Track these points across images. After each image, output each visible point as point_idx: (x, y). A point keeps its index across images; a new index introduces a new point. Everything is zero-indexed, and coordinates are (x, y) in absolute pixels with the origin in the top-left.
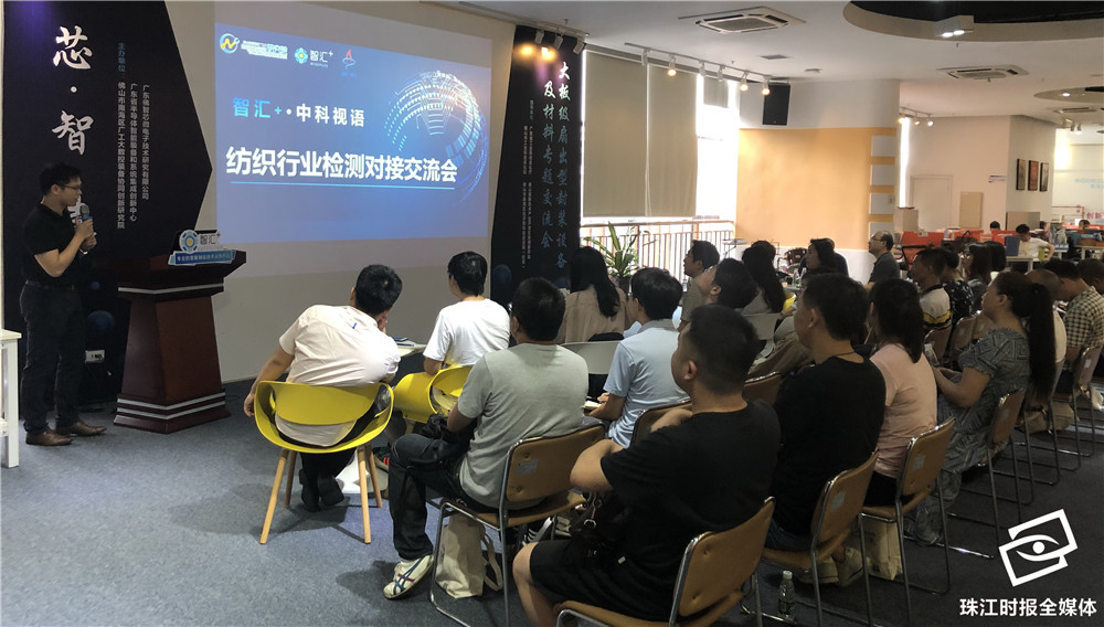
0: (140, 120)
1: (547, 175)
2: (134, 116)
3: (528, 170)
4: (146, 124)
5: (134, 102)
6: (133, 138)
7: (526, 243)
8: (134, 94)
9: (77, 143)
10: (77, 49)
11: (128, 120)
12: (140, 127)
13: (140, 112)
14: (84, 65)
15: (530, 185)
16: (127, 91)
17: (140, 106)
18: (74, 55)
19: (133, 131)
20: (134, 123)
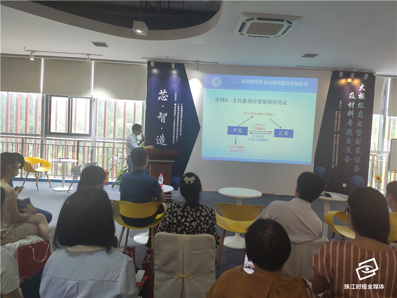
0: (180, 114)
1: (349, 132)
2: (178, 113)
3: (337, 129)
4: (182, 115)
5: (178, 109)
6: (178, 119)
7: (335, 159)
8: (178, 107)
9: (163, 121)
10: (164, 95)
11: (177, 114)
12: (180, 116)
13: (180, 112)
14: (166, 100)
15: (338, 135)
16: (177, 106)
17: (180, 110)
18: (163, 97)
19: (178, 117)
20: (178, 115)
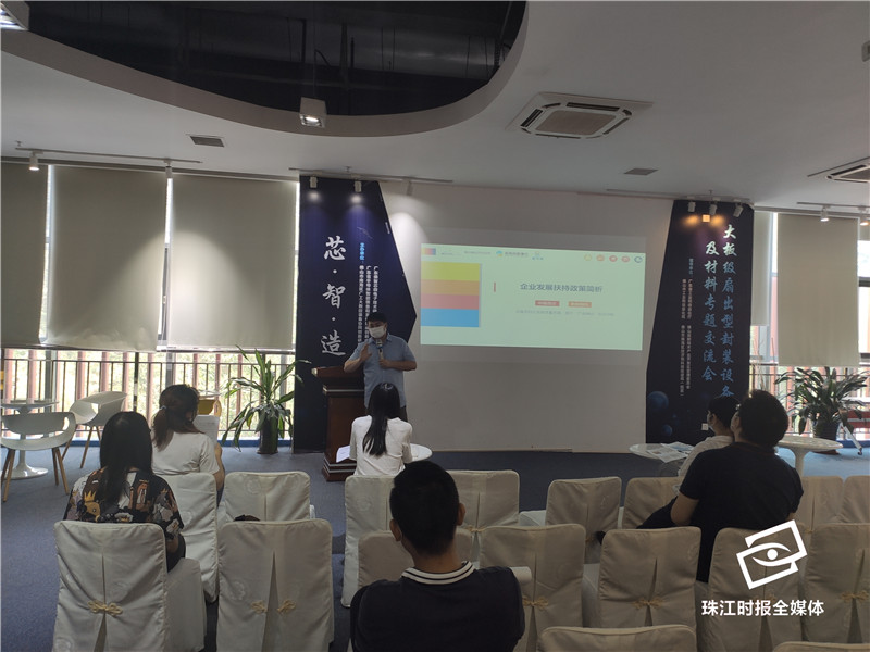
0: (372, 287)
1: (709, 320)
2: (368, 285)
3: (687, 315)
4: (376, 290)
5: (369, 277)
6: (368, 298)
7: (686, 375)
8: (369, 272)
9: (336, 302)
10: (337, 249)
11: (365, 287)
12: (372, 292)
13: (372, 283)
14: (341, 257)
15: (689, 327)
16: (365, 270)
17: (372, 279)
18: (336, 252)
19: (368, 294)
20: (368, 289)
